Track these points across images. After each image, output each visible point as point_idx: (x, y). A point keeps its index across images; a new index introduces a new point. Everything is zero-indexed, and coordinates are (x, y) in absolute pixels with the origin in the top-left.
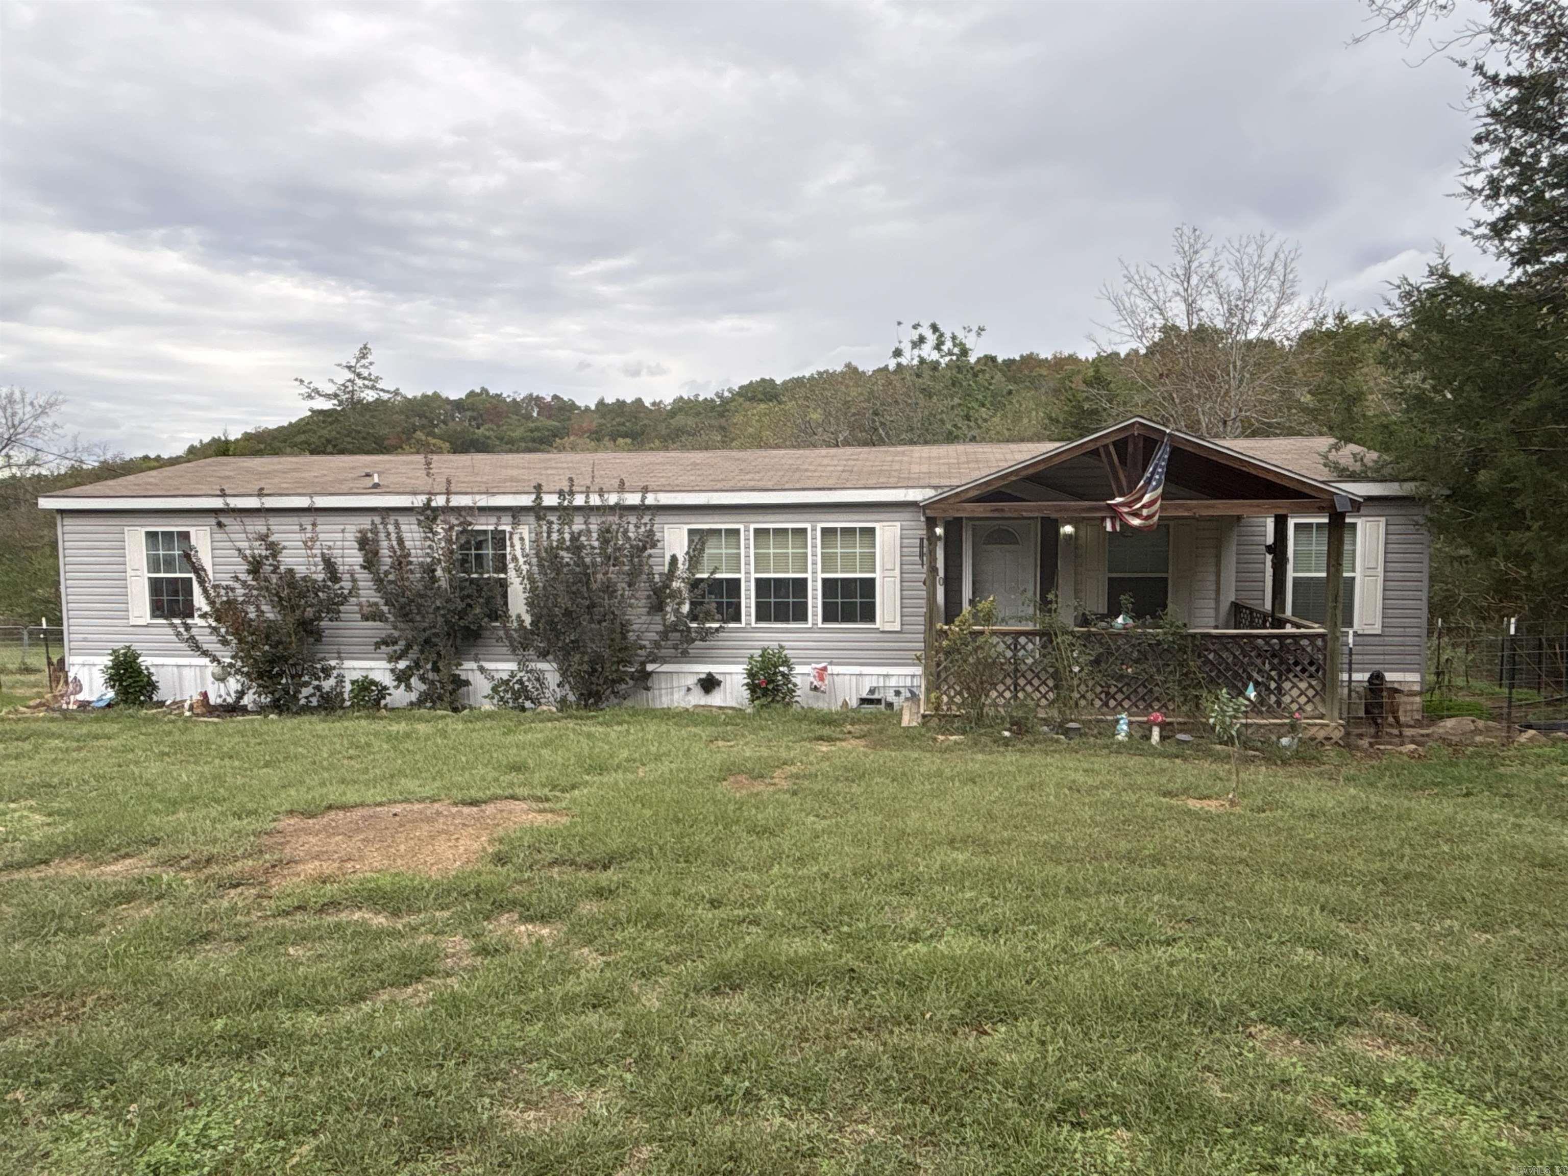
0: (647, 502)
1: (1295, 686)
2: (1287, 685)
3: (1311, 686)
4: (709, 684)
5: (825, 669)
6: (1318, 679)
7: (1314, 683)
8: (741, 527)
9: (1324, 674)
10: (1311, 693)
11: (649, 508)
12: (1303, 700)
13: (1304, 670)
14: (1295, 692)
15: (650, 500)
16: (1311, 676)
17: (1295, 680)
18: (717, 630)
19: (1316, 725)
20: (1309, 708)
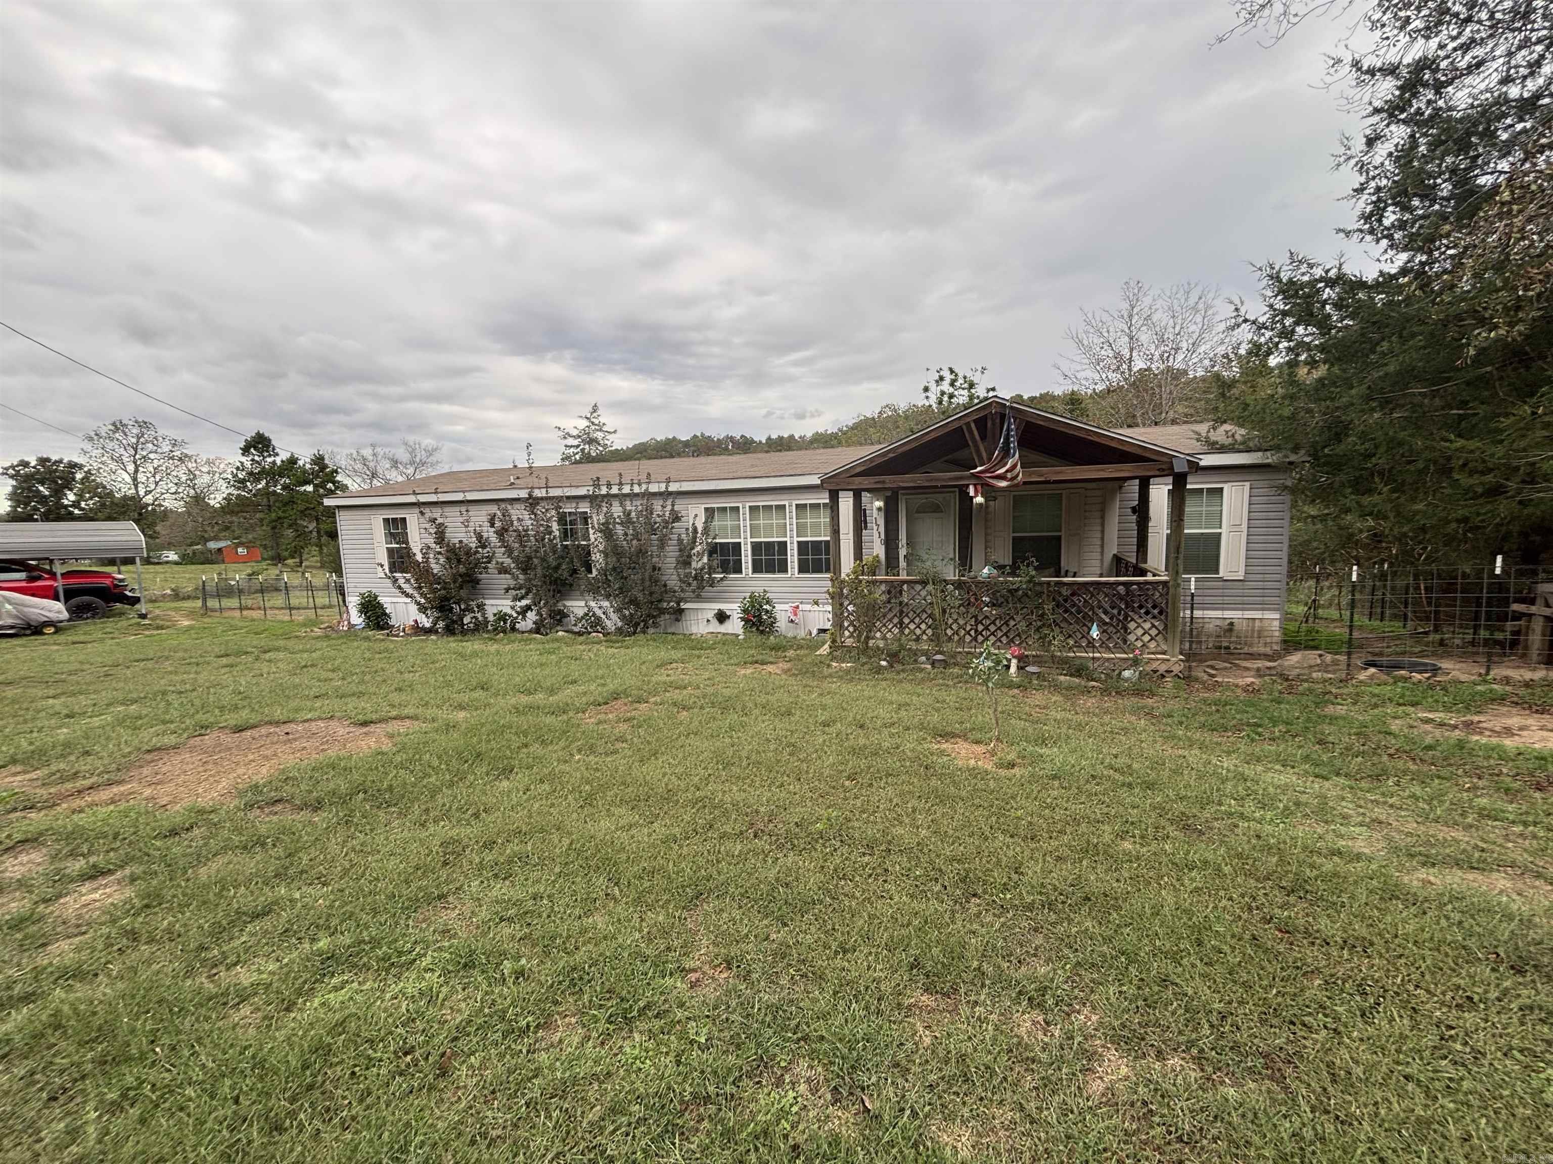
0: (670, 489)
1: (1139, 626)
2: (1132, 625)
3: (1153, 626)
4: (722, 617)
5: (797, 607)
6: (1160, 620)
7: (1156, 624)
8: (740, 505)
9: (1167, 616)
10: (1154, 632)
11: (671, 493)
12: (1146, 638)
13: (1147, 613)
14: (1140, 632)
15: (673, 487)
16: (1154, 617)
17: (1139, 621)
18: (722, 579)
19: (1158, 659)
20: (1152, 645)
